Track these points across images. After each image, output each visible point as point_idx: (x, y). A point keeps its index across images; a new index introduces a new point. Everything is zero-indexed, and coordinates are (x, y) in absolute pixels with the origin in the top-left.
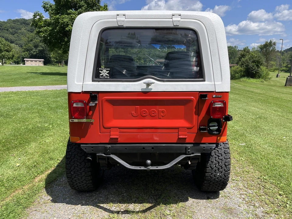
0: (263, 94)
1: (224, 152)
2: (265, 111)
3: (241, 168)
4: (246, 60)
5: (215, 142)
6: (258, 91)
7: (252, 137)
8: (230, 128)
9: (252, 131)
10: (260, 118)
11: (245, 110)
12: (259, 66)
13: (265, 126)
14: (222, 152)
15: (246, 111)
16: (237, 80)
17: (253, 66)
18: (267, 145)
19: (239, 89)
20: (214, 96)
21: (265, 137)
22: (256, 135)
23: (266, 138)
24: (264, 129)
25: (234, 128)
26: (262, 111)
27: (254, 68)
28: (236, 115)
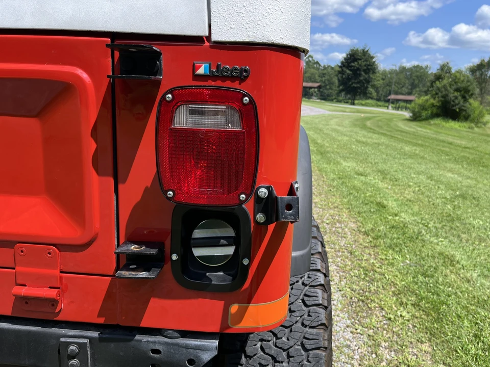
0: (473, 148)
1: (302, 345)
2: (474, 182)
3: (396, 347)
4: (444, 87)
5: (215, 328)
6: (464, 143)
7: (440, 244)
8: (388, 216)
9: (442, 228)
10: (463, 197)
11: (431, 177)
12: (468, 97)
13: (474, 218)
14: (291, 343)
15: (431, 180)
16: (423, 122)
17: (456, 98)
18: (478, 271)
19: (425, 138)
20: (201, 71)
21: (471, 248)
22: (450, 241)
23: (474, 250)
24: (470, 224)
25: (397, 218)
26: (468, 181)
27: (457, 102)
28: (410, 186)
